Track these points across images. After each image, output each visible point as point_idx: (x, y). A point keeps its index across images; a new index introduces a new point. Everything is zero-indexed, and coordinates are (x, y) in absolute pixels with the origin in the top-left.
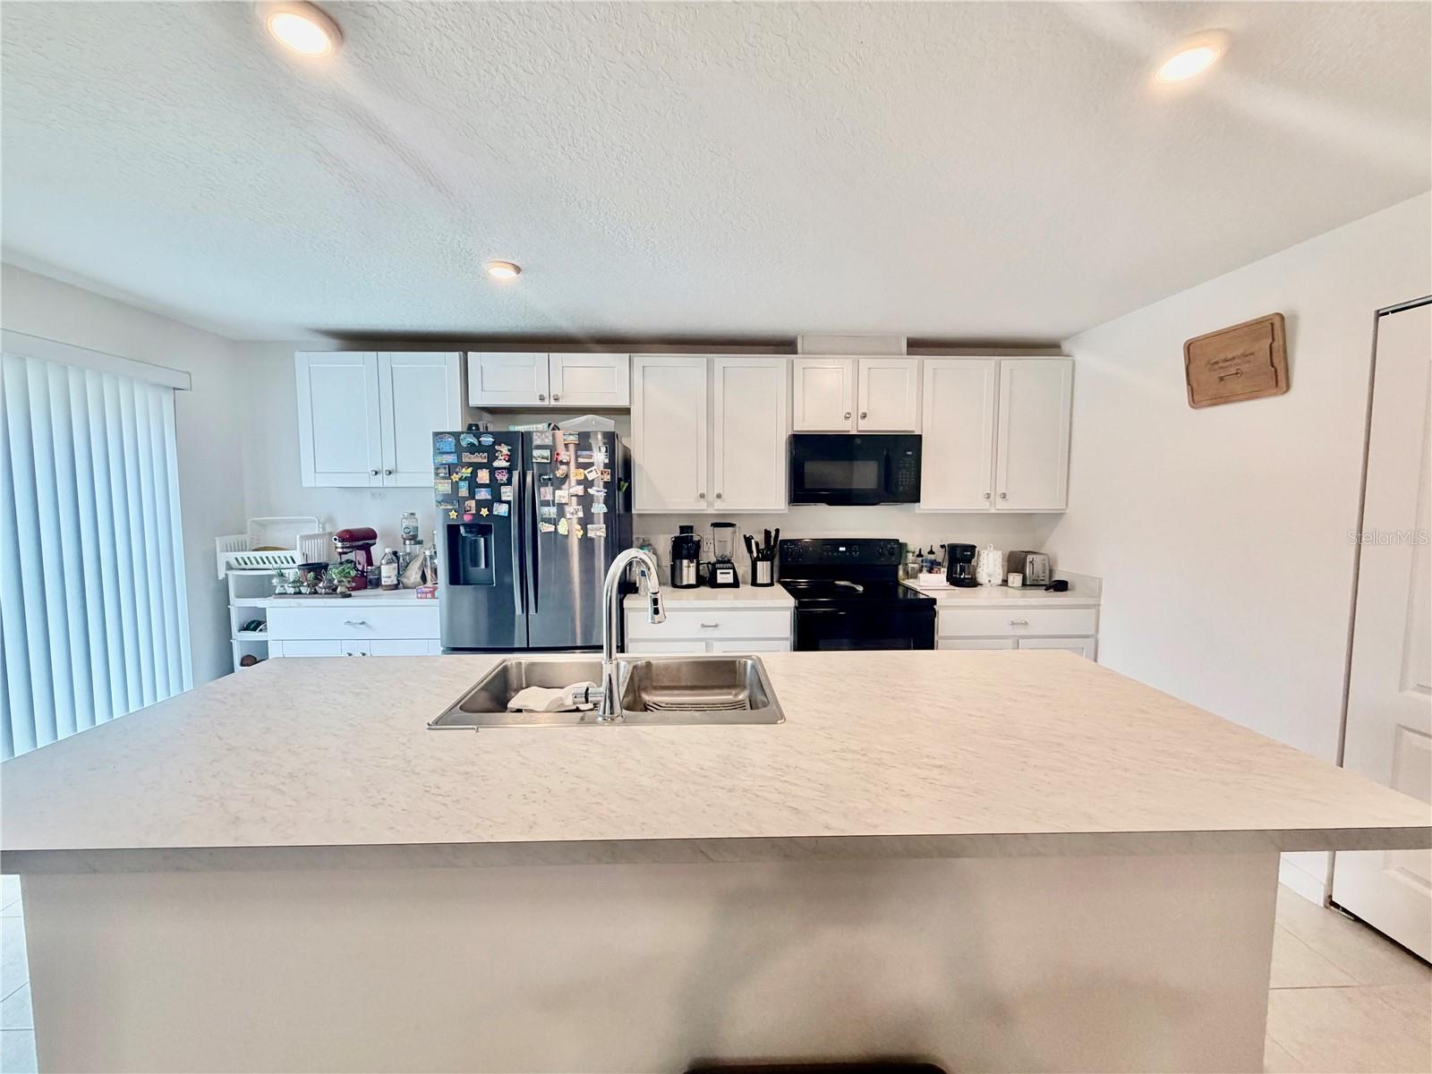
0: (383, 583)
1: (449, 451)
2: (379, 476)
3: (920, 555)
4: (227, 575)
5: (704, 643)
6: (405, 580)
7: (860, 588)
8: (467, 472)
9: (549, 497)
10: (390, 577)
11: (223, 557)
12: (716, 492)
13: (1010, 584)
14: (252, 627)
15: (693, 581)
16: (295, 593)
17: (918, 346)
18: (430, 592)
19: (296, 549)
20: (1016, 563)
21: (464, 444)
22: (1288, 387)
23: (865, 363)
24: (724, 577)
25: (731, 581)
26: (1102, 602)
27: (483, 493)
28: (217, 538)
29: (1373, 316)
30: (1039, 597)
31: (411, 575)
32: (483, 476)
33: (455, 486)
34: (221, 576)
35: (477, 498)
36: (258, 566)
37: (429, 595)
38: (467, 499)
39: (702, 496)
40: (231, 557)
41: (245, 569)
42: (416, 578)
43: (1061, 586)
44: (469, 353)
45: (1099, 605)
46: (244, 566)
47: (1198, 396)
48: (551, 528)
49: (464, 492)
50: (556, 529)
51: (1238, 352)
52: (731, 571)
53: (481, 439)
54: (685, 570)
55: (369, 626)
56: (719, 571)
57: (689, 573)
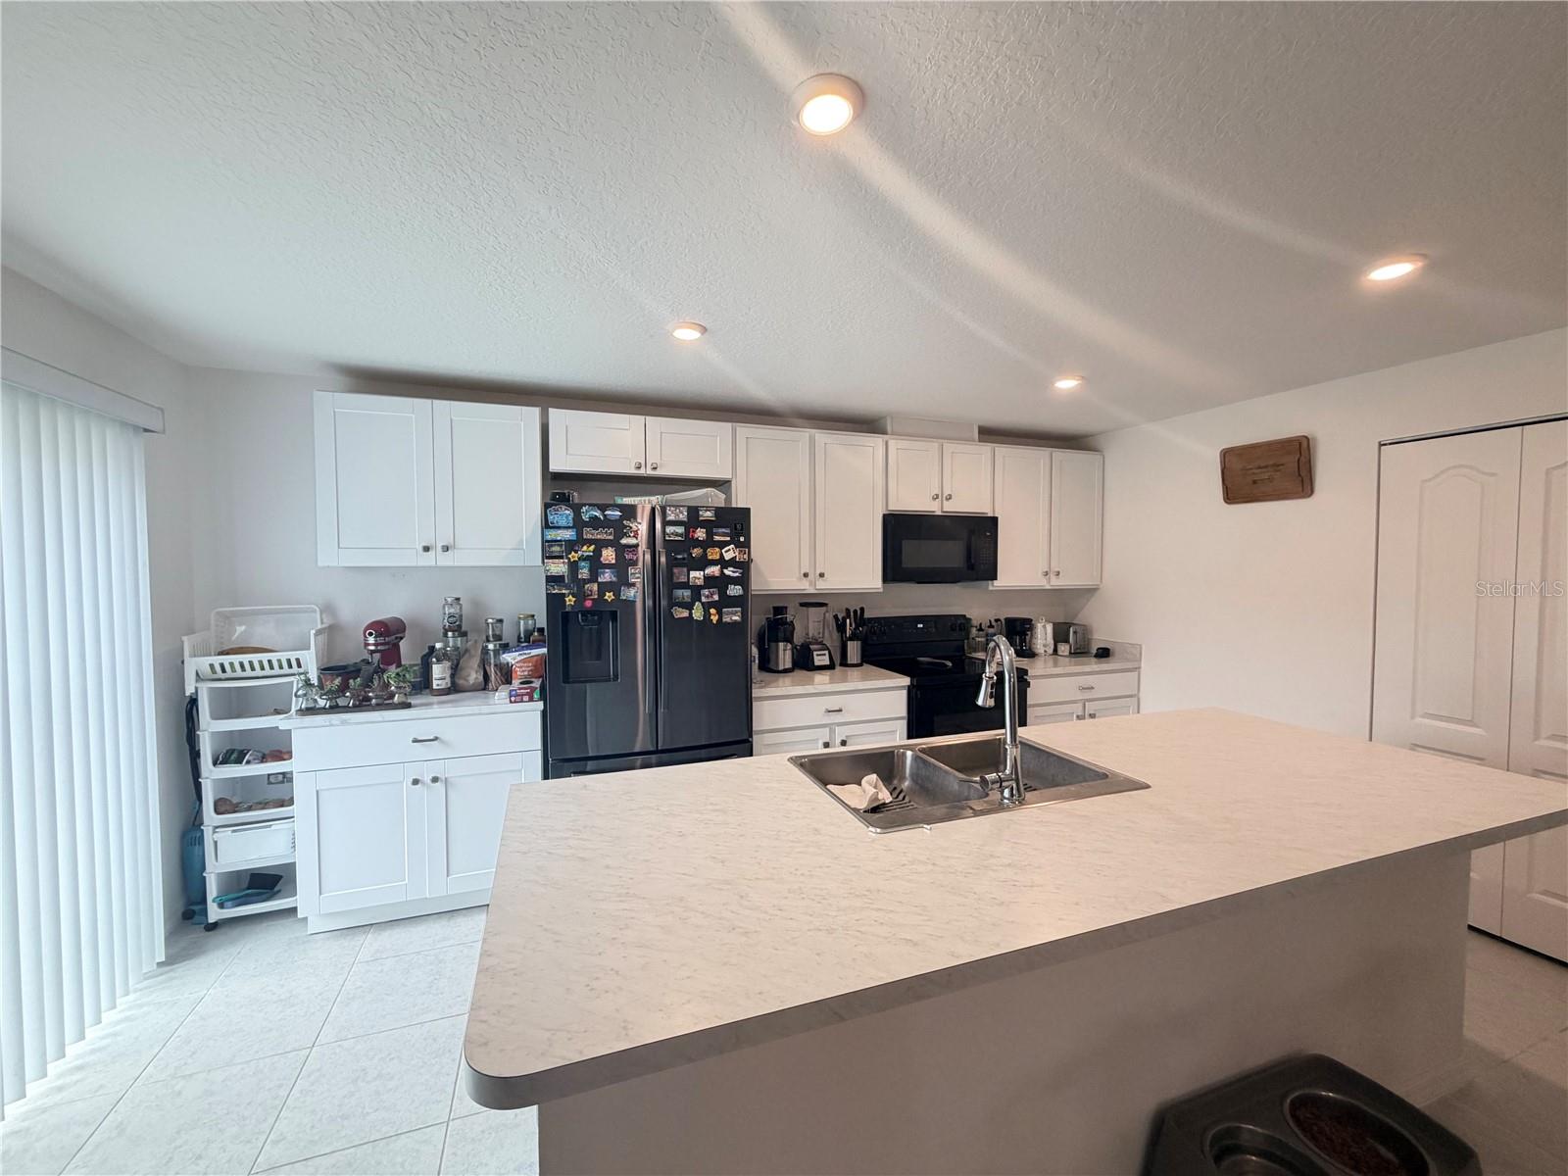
0: (435, 687)
1: (565, 524)
2: (431, 553)
3: (981, 629)
4: (196, 689)
5: (828, 729)
6: (461, 682)
7: (950, 664)
8: (588, 550)
9: (683, 579)
10: (444, 679)
11: (194, 665)
12: (818, 572)
13: (1060, 653)
14: (232, 757)
15: (789, 665)
16: (331, 707)
17: (990, 434)
18: (527, 694)
19: (309, 649)
20: (1061, 635)
21: (585, 518)
22: (1312, 492)
23: (949, 447)
24: (820, 659)
25: (828, 663)
26: (1142, 665)
27: (607, 575)
28: (185, 638)
29: (1377, 445)
30: (1094, 665)
31: (469, 675)
32: (609, 555)
33: (574, 567)
34: (189, 690)
35: (600, 580)
36: (244, 674)
37: (526, 698)
38: (585, 581)
39: (806, 575)
40: (204, 663)
41: (220, 680)
42: (477, 678)
43: (1104, 653)
44: (551, 410)
45: (1139, 668)
46: (220, 674)
47: (1232, 495)
48: (686, 614)
49: (584, 573)
50: (691, 614)
51: (1271, 463)
52: (826, 652)
53: (606, 513)
54: (781, 652)
55: (443, 742)
56: (815, 653)
57: (784, 656)
